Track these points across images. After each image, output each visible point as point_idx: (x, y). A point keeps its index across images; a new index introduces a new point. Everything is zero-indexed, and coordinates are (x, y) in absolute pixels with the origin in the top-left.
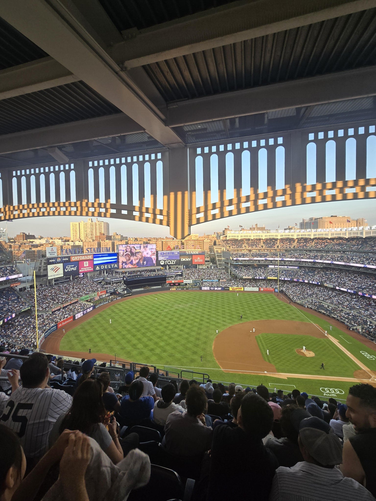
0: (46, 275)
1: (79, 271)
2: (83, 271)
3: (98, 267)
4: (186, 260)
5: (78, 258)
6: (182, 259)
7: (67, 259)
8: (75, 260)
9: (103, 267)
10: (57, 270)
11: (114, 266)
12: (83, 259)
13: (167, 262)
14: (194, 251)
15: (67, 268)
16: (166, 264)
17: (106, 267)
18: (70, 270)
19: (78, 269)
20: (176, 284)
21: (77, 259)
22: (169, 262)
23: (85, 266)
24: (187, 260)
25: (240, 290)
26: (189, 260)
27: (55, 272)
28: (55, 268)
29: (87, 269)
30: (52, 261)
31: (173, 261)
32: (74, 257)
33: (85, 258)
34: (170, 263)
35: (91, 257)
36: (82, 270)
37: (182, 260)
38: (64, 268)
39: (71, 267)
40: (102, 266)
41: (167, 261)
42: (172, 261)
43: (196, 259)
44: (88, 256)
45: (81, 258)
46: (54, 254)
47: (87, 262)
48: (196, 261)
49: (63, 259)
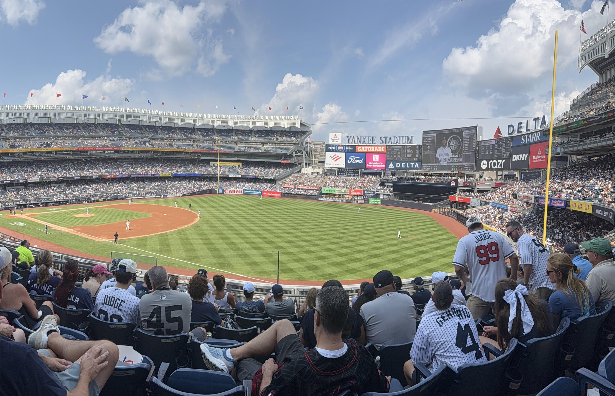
1: (366, 165)
2: (371, 166)
3: (391, 164)
4: (519, 157)
5: (365, 149)
6: (514, 156)
7: (352, 149)
8: (362, 150)
9: (398, 165)
10: (337, 159)
11: (414, 165)
12: (372, 151)
13: (491, 163)
14: (533, 135)
15: (350, 158)
16: (489, 168)
17: (403, 165)
18: (354, 162)
19: (365, 162)
22: (495, 164)
23: (374, 160)
24: (522, 157)
26: (524, 158)
27: (335, 161)
28: (335, 157)
29: (376, 165)
30: (332, 148)
31: (501, 161)
32: (360, 147)
33: (375, 150)
34: (497, 167)
35: (383, 149)
36: (370, 164)
37: (513, 160)
38: (347, 159)
39: (356, 159)
40: (397, 164)
41: (491, 161)
42: (499, 161)
43: (536, 155)
44: (379, 148)
45: (369, 149)
47: (378, 156)
48: (534, 161)
49: (346, 148)
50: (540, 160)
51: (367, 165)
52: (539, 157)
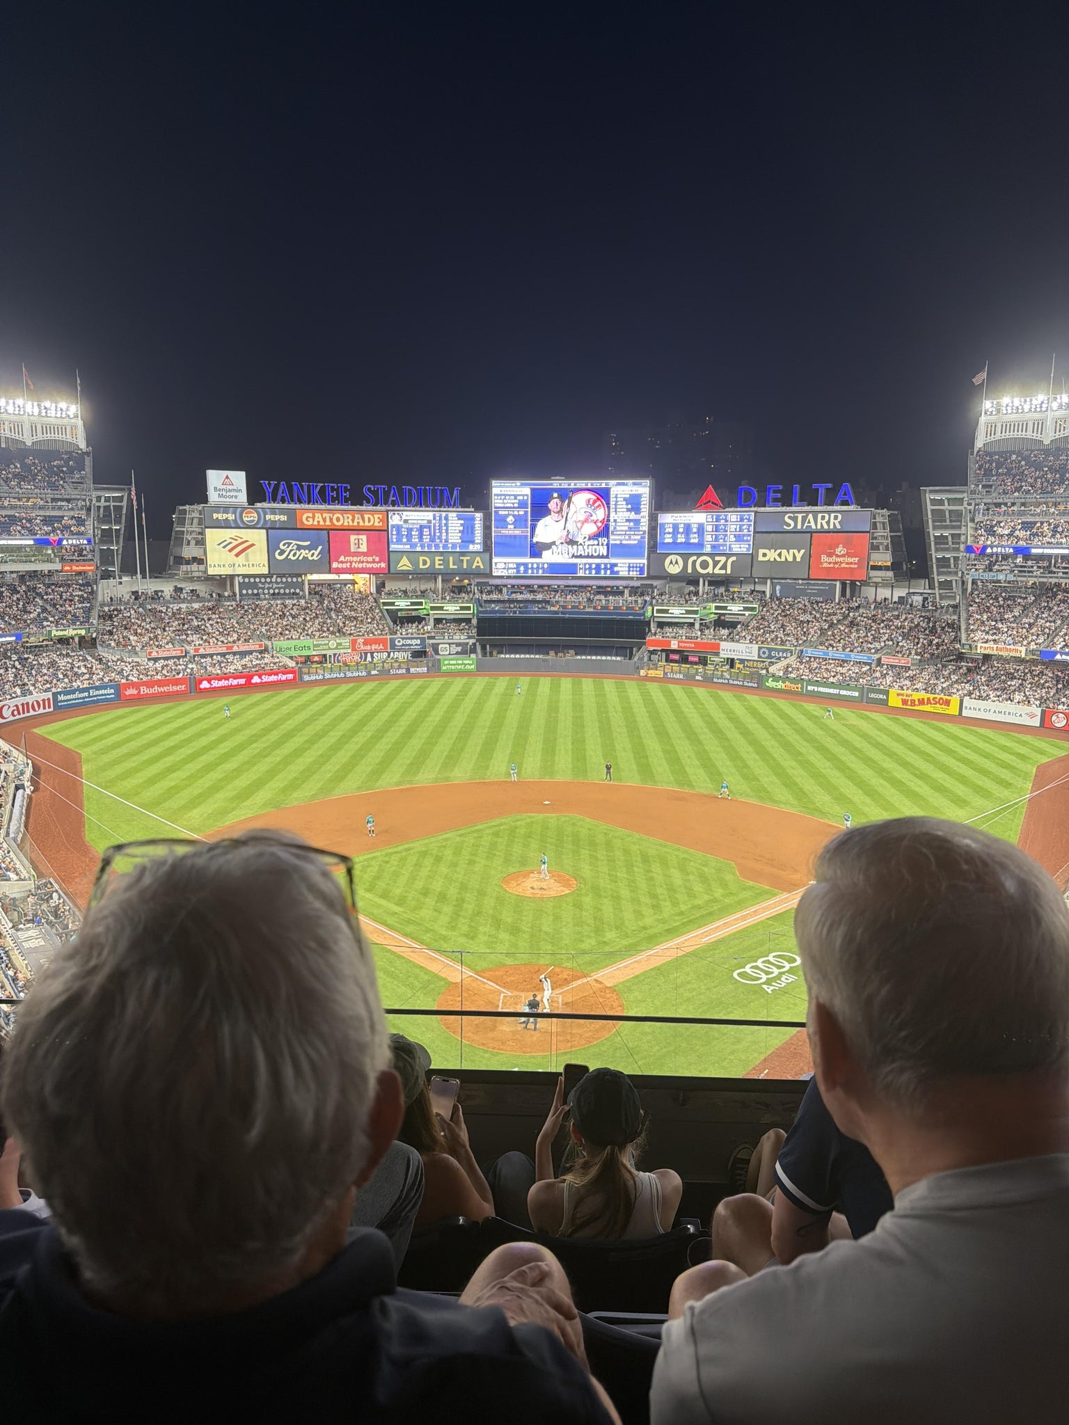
0: (200, 561)
1: (330, 565)
2: (344, 565)
3: (405, 561)
4: (780, 555)
5: (324, 520)
6: (761, 551)
7: (284, 518)
8: (316, 523)
9: (425, 563)
10: (243, 549)
11: (470, 562)
12: (346, 524)
13: (694, 562)
14: (820, 515)
15: (282, 547)
16: (690, 571)
17: (437, 562)
18: (294, 555)
19: (327, 557)
20: (691, 659)
21: (322, 523)
22: (704, 565)
23: (353, 548)
24: (788, 555)
25: (939, 709)
26: (794, 557)
27: (237, 555)
28: (235, 543)
29: (360, 562)
30: (225, 516)
31: (723, 559)
32: (310, 515)
33: (353, 521)
34: (710, 570)
35: (377, 520)
36: (342, 562)
37: (761, 558)
38: (272, 547)
39: (299, 547)
40: (421, 558)
41: (695, 558)
42: (717, 558)
43: (830, 555)
44: (366, 517)
45: (338, 520)
46: (236, 497)
47: (364, 538)
48: (825, 565)
49: (268, 517)
50: (843, 565)
51: (335, 565)
52: (839, 560)
